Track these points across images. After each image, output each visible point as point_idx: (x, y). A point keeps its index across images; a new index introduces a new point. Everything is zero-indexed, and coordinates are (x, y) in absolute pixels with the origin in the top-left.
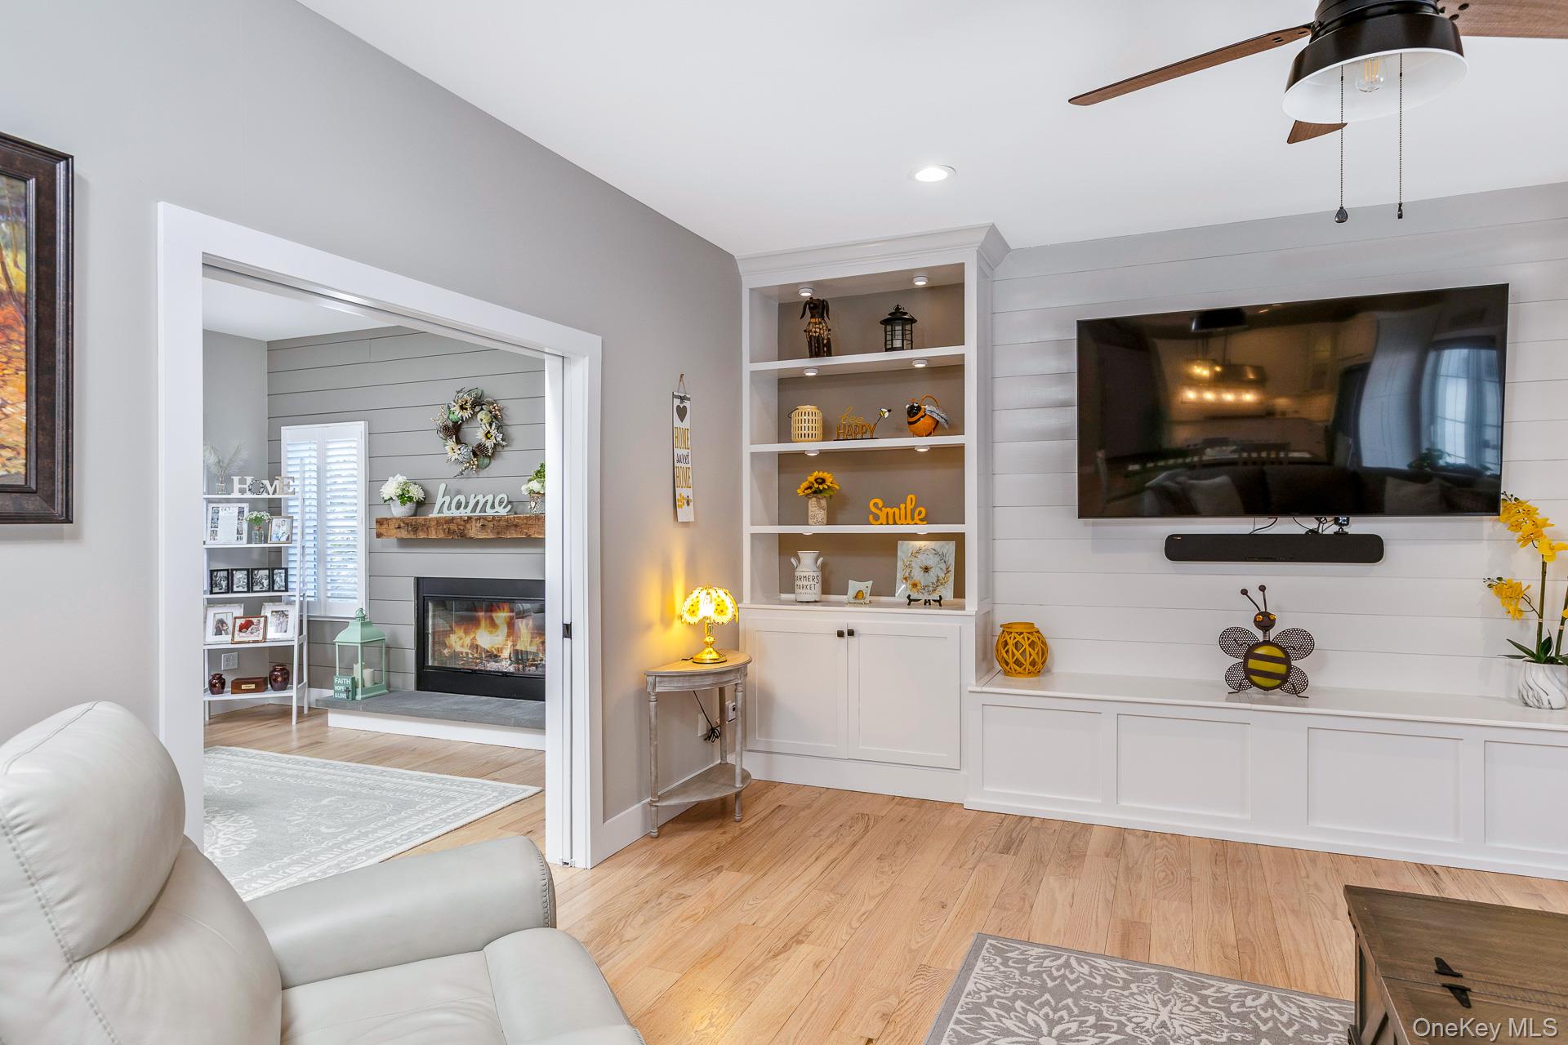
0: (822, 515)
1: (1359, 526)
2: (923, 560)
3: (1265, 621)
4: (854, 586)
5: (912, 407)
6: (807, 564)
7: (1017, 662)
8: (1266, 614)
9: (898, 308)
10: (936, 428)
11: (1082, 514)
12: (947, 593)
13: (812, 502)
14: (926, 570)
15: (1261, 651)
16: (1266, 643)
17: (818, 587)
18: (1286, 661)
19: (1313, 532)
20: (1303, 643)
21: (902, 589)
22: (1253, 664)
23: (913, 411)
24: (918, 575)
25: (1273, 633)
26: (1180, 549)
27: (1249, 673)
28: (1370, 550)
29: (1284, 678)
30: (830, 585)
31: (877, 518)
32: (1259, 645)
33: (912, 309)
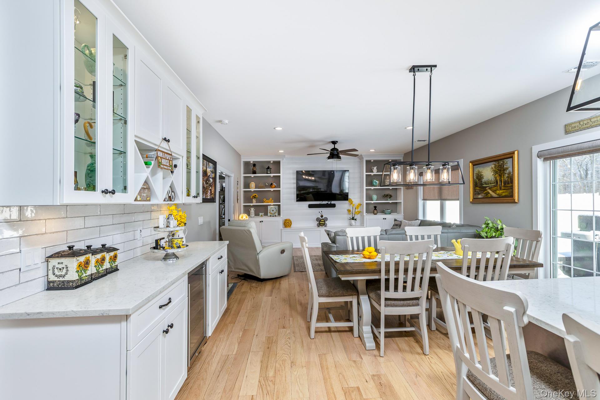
0: (255, 201)
1: (333, 202)
2: (272, 209)
3: (322, 216)
4: (260, 214)
5: (271, 183)
6: (252, 210)
7: (288, 225)
8: (322, 215)
9: (269, 167)
10: (275, 187)
11: (297, 201)
12: (277, 214)
13: (254, 199)
14: (273, 211)
15: (322, 220)
16: (322, 219)
17: (254, 215)
18: (324, 222)
19: (327, 203)
20: (326, 219)
21: (269, 214)
22: (321, 222)
23: (272, 184)
24: (272, 212)
25: (323, 218)
26: (310, 206)
27: (320, 224)
28: (334, 206)
29: (324, 224)
30: (257, 214)
31: (265, 202)
32: (321, 220)
33: (271, 167)
